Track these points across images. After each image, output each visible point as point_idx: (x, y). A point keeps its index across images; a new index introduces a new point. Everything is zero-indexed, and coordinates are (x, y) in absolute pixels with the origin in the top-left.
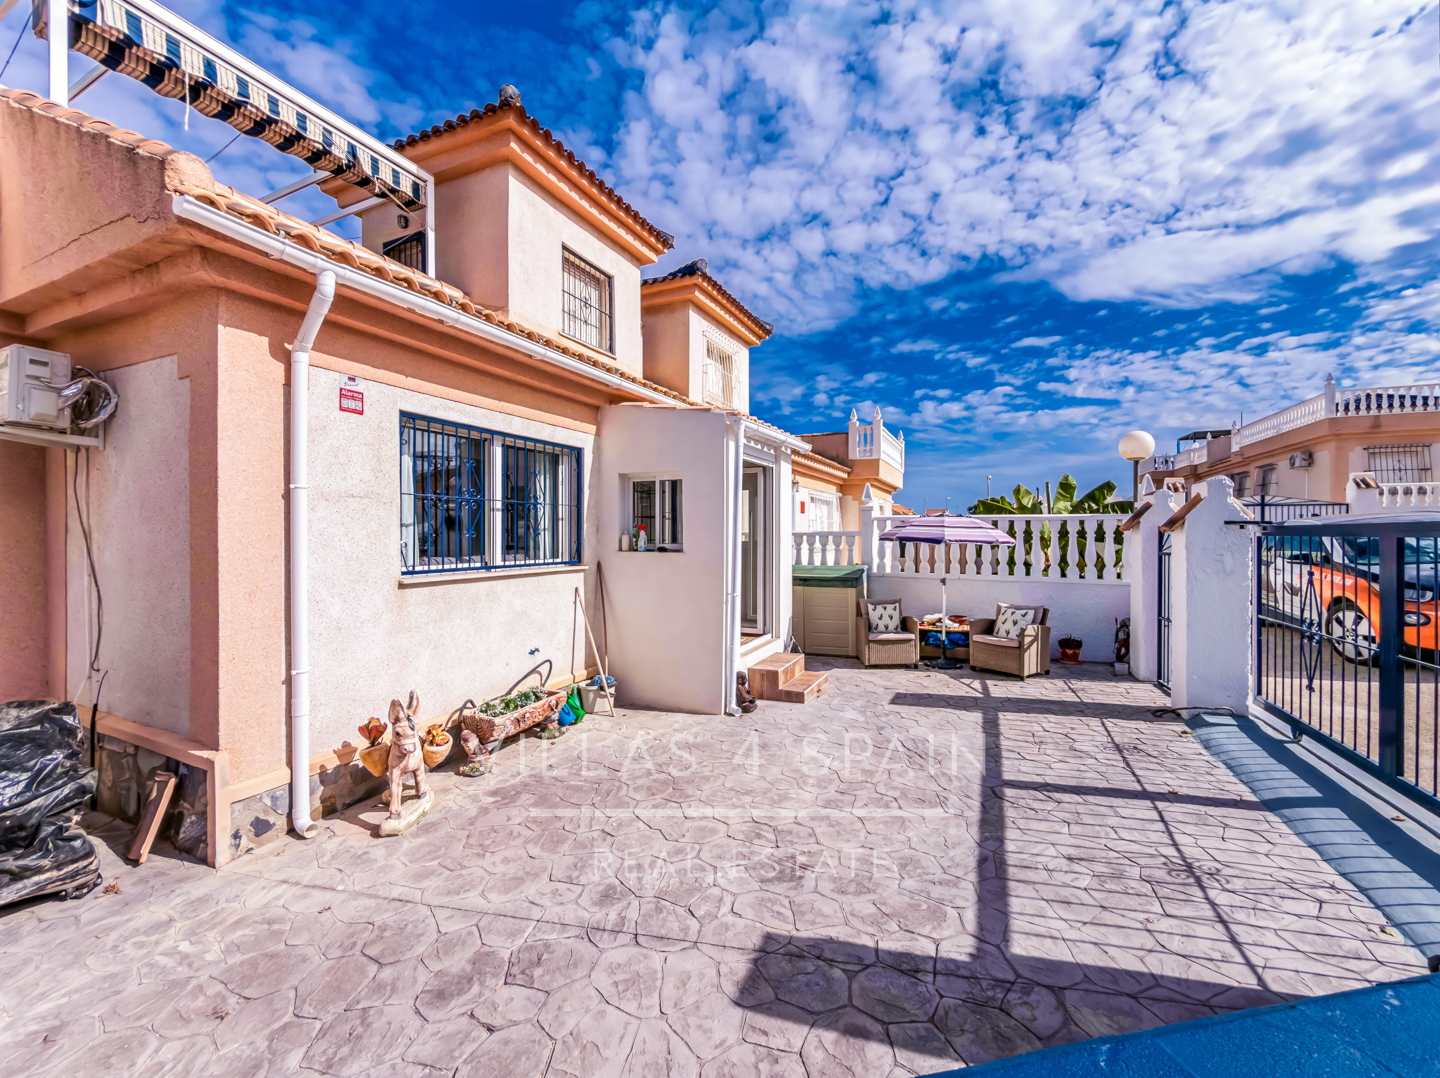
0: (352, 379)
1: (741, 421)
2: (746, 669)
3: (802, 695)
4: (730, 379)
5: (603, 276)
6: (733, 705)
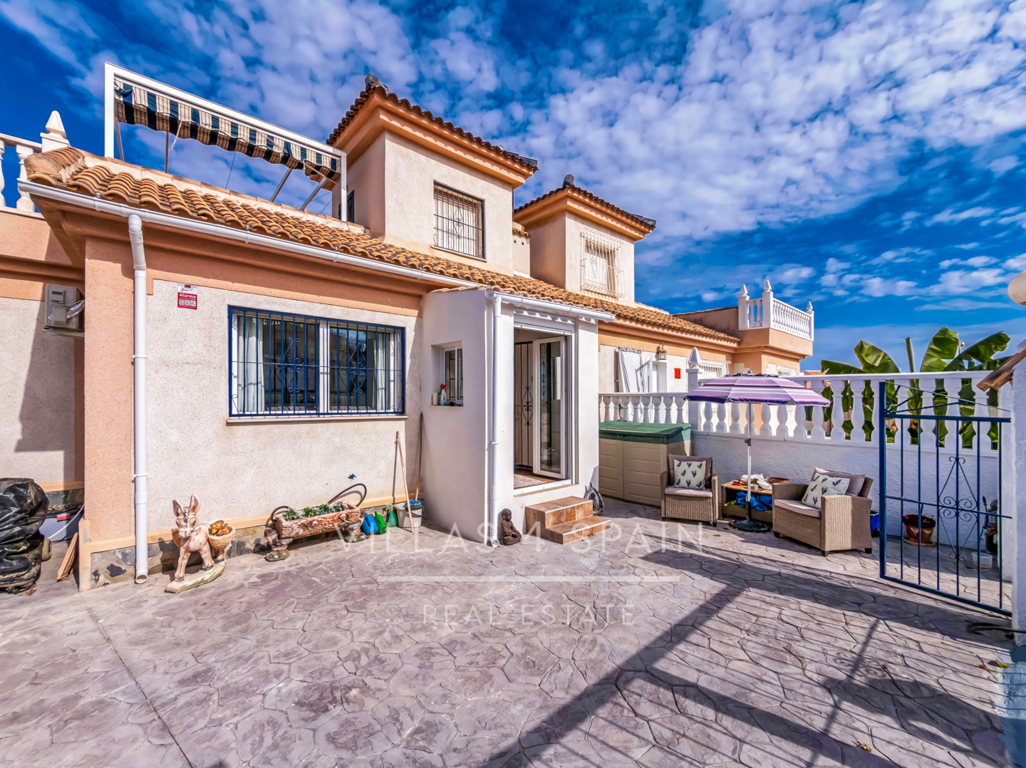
0: (187, 286)
1: (495, 295)
2: (522, 507)
3: (561, 536)
4: (613, 269)
5: (475, 201)
6: (495, 537)
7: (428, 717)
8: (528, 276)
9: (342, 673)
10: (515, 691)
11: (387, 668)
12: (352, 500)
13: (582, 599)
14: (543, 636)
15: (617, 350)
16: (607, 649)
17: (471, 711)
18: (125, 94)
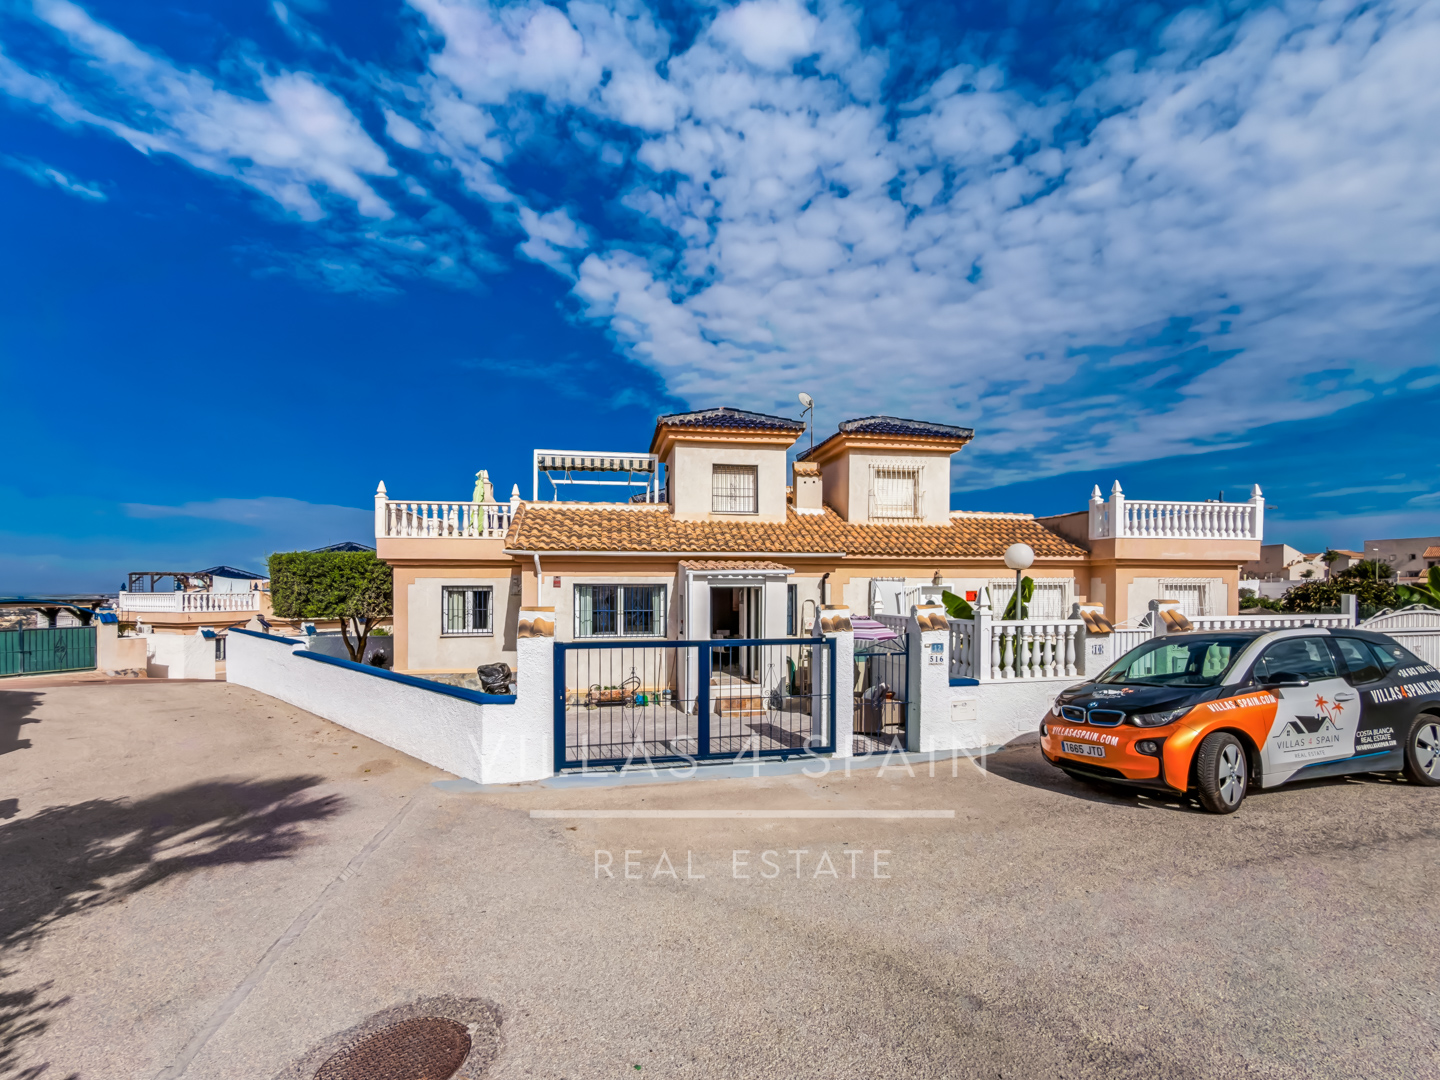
1: (688, 572)
4: (920, 488)
5: (749, 468)
6: (690, 710)
8: (819, 511)
15: (871, 581)
18: (542, 462)
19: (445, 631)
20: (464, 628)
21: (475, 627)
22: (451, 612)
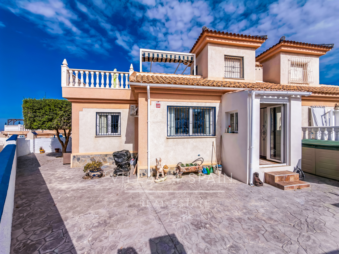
0: (158, 102)
1: (252, 92)
2: (263, 172)
3: (283, 187)
4: (306, 72)
5: (240, 58)
6: (252, 182)
7: (235, 243)
8: (262, 82)
9: (203, 218)
10: (270, 246)
11: (217, 221)
12: (199, 162)
13: (299, 217)
14: (280, 227)
15: (310, 107)
16: (317, 243)
17: (252, 247)
18: (144, 55)
19: (98, 134)
20: (107, 132)
21: (112, 132)
22: (101, 125)
